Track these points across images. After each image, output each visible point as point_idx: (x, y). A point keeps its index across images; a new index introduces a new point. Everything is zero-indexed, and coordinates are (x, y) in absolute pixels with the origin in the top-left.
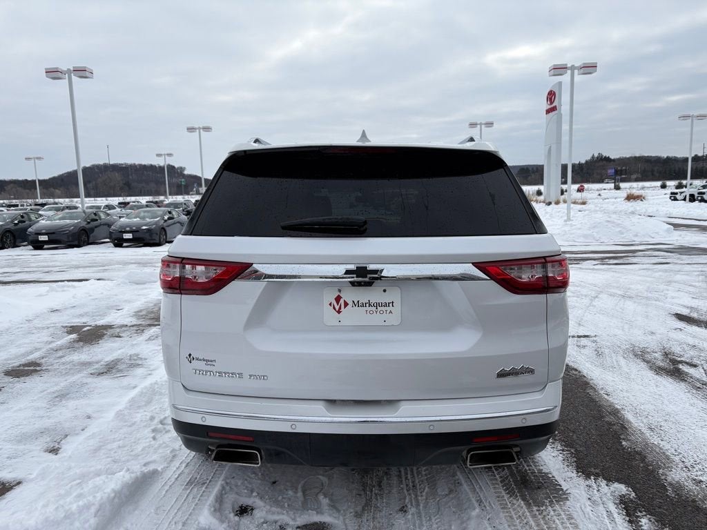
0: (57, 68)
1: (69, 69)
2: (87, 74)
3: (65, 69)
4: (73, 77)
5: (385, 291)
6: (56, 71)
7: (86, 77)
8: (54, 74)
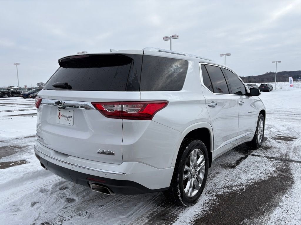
0: (167, 36)
1: (171, 36)
2: (176, 37)
3: (169, 36)
4: (172, 39)
5: (70, 112)
6: (166, 37)
7: (176, 39)
8: (166, 39)
